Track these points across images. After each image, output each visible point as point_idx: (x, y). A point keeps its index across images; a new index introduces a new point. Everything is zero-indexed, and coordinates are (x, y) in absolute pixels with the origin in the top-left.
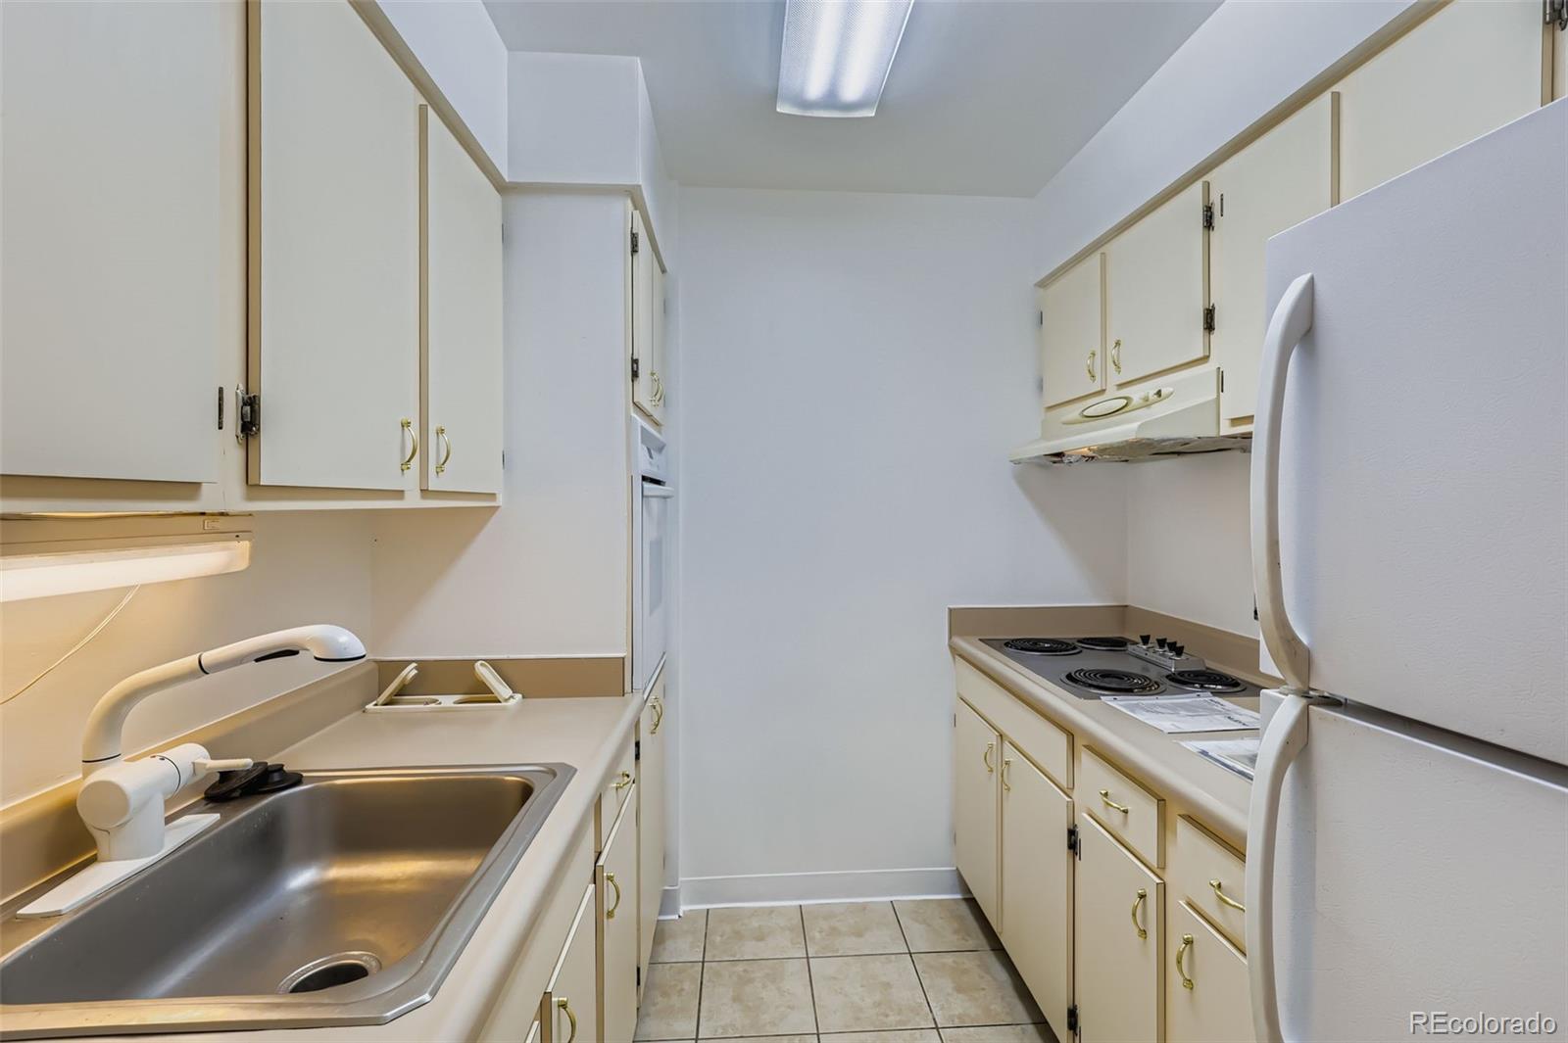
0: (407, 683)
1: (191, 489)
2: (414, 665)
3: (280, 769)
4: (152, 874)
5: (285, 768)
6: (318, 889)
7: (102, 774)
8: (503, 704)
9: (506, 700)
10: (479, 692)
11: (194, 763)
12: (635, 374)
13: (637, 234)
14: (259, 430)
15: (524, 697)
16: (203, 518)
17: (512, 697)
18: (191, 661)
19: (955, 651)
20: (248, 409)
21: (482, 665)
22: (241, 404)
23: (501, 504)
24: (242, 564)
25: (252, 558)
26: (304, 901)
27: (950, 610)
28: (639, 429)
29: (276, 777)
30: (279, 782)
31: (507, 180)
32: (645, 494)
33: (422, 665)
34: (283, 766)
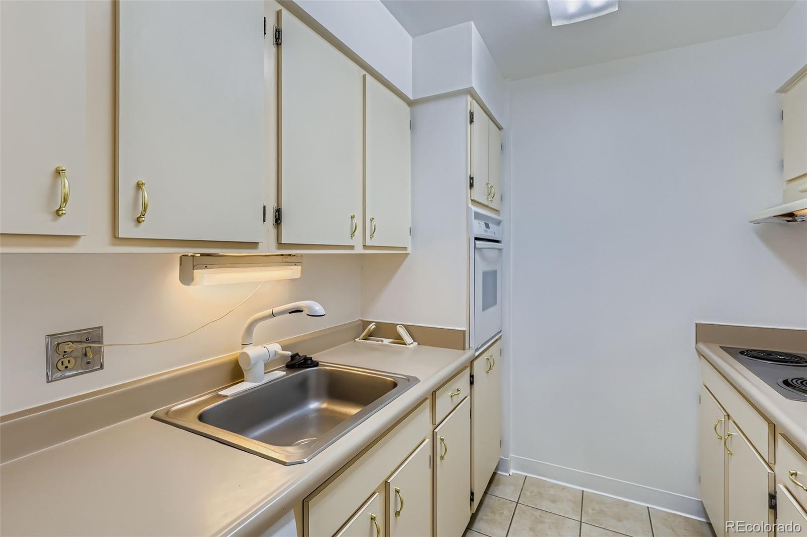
0: (371, 331)
1: (254, 245)
2: (374, 323)
3: (311, 359)
4: (258, 390)
5: (313, 359)
6: (319, 410)
7: (245, 350)
8: (408, 346)
9: (409, 344)
10: (399, 340)
11: (275, 351)
12: (471, 185)
13: (473, 112)
14: (281, 221)
15: (418, 344)
16: (282, 257)
17: (412, 343)
18: (269, 312)
19: (701, 354)
20: (277, 213)
21: (400, 327)
22: (275, 211)
23: (410, 252)
24: (298, 276)
25: (301, 273)
26: (313, 415)
27: (697, 324)
28: (473, 214)
29: (309, 362)
30: (310, 364)
31: (412, 99)
32: (476, 247)
33: (377, 324)
34: (312, 358)
